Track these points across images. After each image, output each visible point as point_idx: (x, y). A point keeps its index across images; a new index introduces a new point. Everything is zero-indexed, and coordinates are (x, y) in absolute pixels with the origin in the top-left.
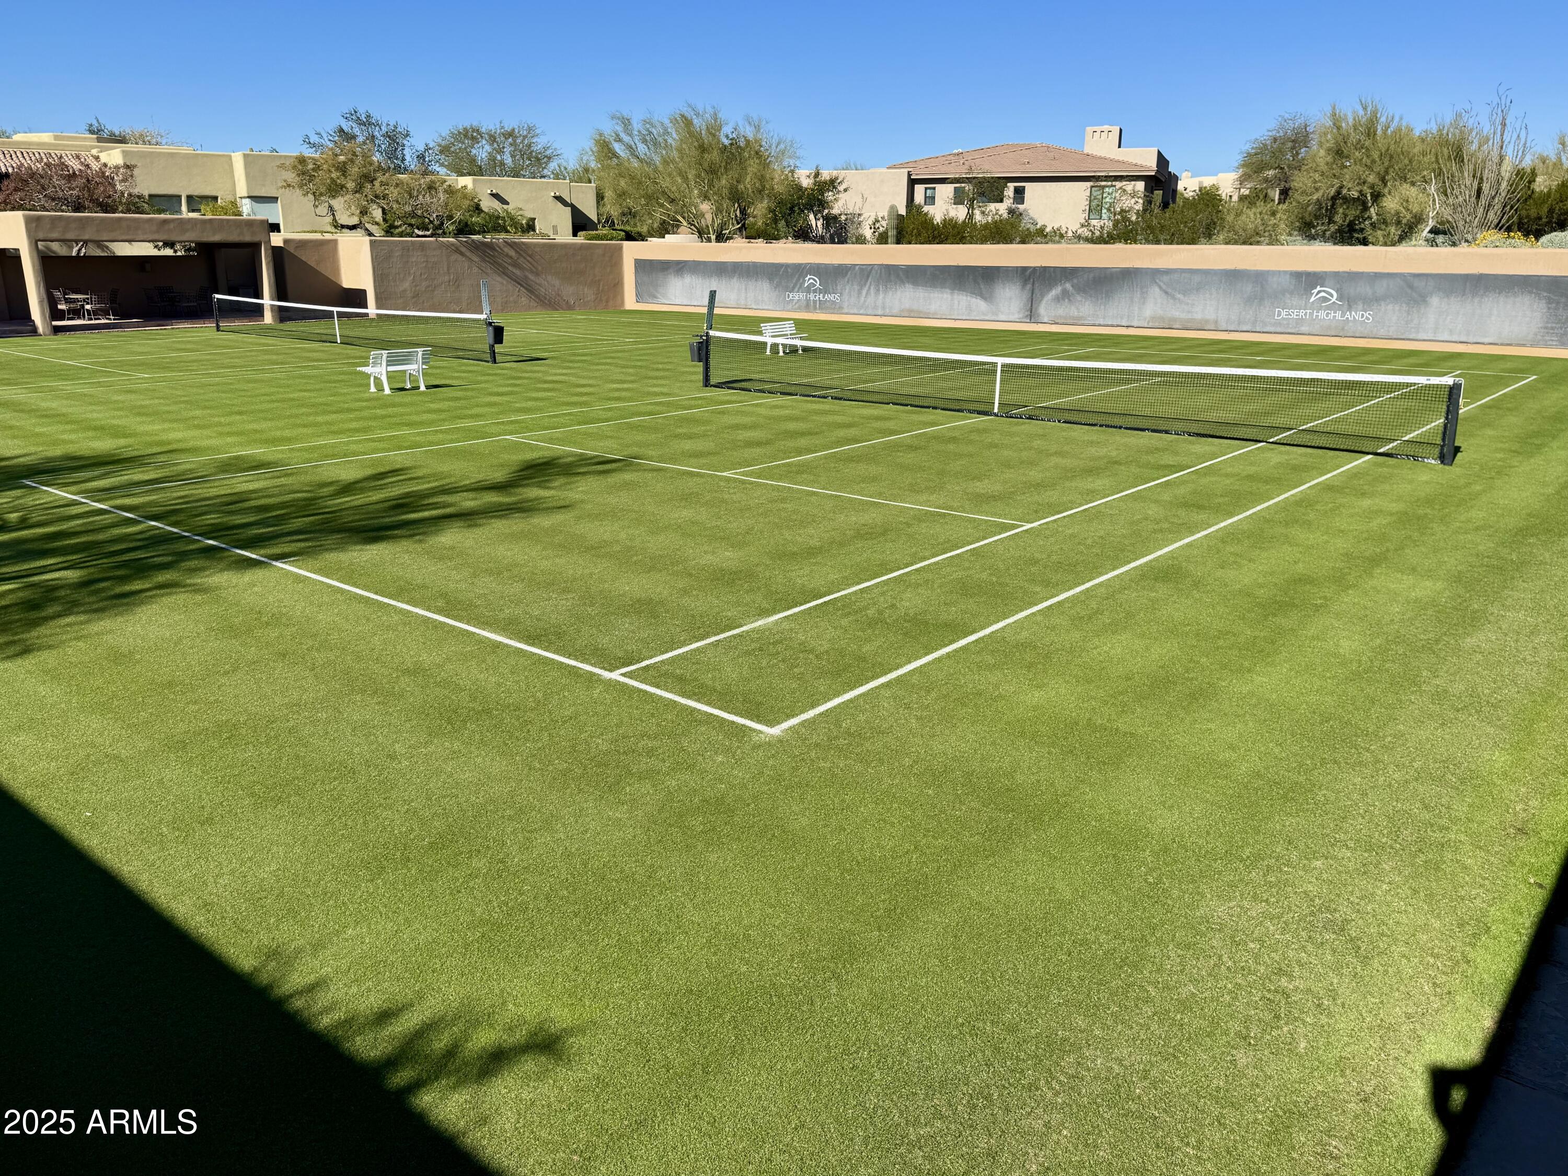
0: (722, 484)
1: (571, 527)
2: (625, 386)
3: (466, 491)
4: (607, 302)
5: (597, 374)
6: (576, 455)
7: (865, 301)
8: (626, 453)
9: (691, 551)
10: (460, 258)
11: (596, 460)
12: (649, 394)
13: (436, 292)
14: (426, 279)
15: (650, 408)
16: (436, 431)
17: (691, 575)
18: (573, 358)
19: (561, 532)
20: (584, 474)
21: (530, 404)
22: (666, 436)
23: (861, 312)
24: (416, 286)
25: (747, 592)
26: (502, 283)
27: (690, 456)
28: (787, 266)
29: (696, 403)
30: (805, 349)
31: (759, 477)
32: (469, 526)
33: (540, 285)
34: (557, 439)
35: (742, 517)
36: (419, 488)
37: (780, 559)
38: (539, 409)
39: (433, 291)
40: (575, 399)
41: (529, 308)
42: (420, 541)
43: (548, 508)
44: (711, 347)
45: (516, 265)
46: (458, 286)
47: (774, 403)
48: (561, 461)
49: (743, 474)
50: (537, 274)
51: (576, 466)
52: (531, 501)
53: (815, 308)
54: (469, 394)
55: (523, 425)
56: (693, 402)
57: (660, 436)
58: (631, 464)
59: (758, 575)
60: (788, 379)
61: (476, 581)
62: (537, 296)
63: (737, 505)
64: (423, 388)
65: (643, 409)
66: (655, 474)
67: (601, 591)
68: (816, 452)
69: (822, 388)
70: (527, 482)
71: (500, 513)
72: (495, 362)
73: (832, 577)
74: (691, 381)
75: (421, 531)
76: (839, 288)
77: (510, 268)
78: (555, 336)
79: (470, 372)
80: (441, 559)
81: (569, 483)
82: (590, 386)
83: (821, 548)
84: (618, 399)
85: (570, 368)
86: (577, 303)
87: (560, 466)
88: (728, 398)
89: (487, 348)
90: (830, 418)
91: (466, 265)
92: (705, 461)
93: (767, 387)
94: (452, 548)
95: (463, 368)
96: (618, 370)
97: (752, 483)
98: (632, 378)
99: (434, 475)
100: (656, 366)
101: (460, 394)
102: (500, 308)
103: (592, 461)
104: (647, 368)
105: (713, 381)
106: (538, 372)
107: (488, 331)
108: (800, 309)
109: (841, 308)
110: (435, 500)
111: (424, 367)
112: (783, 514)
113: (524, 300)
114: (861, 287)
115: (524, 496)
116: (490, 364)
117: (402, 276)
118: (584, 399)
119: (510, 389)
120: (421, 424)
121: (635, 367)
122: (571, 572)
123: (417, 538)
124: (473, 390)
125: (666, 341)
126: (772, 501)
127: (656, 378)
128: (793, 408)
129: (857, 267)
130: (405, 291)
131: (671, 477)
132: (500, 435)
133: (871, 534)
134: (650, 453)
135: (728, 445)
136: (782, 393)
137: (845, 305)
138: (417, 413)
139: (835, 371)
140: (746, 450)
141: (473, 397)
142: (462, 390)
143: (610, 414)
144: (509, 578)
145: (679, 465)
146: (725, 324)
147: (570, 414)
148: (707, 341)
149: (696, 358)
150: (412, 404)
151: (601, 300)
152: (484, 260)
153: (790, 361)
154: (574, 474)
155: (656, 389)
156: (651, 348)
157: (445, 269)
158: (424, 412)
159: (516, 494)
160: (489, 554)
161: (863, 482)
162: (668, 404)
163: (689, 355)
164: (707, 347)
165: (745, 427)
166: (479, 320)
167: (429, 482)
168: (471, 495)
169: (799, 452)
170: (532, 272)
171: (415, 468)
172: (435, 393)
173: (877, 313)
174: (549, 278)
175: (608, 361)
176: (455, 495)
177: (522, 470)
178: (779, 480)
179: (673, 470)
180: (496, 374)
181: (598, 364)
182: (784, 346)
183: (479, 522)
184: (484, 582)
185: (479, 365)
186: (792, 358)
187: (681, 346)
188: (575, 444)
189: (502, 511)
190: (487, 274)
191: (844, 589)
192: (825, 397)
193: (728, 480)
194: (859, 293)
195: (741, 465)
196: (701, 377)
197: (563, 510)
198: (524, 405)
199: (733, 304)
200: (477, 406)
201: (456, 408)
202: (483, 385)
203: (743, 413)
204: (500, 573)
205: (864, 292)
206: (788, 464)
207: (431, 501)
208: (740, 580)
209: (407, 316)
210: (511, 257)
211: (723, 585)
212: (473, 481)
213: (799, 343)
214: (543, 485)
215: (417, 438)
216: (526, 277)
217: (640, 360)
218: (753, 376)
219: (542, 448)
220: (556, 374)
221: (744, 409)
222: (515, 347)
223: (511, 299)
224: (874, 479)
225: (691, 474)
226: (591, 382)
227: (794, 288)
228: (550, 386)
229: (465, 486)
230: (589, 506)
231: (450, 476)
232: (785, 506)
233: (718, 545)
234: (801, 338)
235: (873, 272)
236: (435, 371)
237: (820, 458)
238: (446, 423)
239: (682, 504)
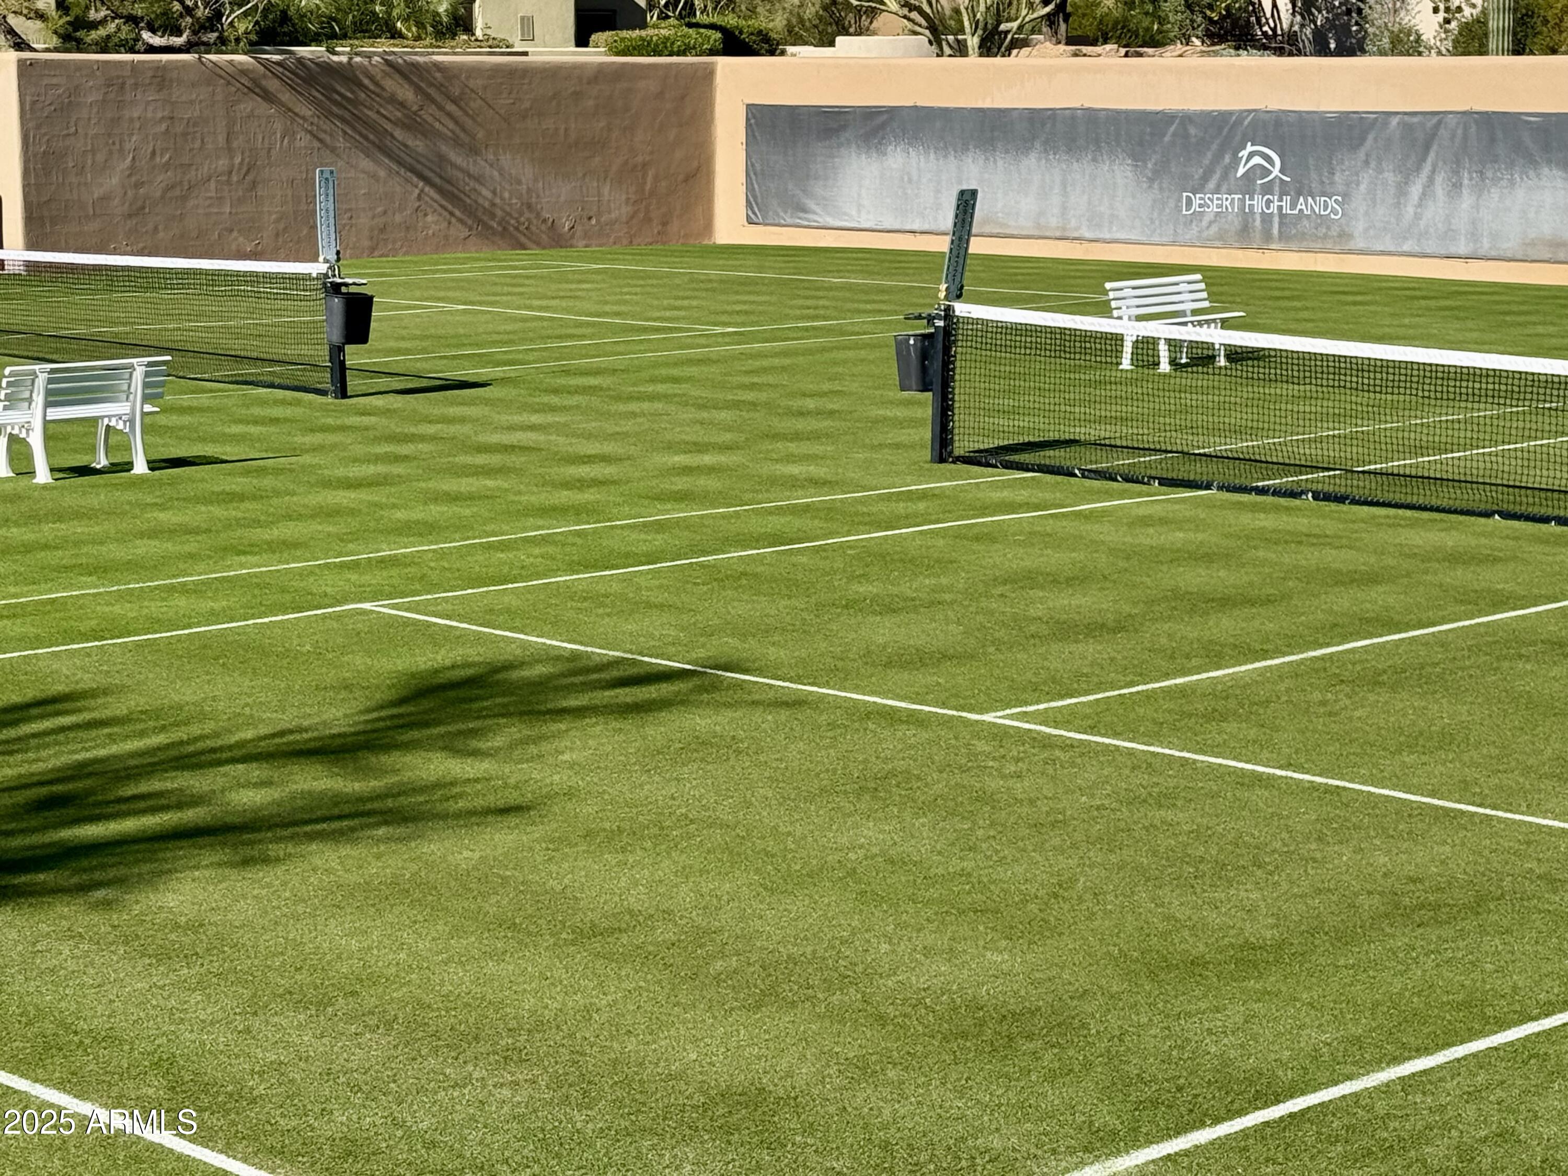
0: (981, 746)
1: (535, 869)
2: (708, 459)
3: (244, 759)
4: (664, 224)
5: (628, 426)
6: (558, 658)
7: (1417, 217)
8: (701, 653)
9: (885, 947)
10: (264, 109)
11: (615, 673)
12: (774, 482)
13: (191, 203)
14: (166, 167)
15: (776, 523)
16: (171, 589)
17: (882, 1020)
18: (562, 381)
19: (505, 880)
20: (579, 712)
21: (436, 511)
22: (819, 606)
23: (1406, 248)
24: (138, 185)
25: (1051, 1077)
26: (375, 177)
27: (888, 665)
28: (1186, 119)
29: (912, 507)
30: (1236, 355)
31: (1092, 730)
32: (246, 862)
33: (478, 179)
34: (508, 611)
35: (1040, 848)
36: (114, 749)
37: (1152, 975)
38: (461, 527)
39: (184, 198)
40: (564, 497)
41: (444, 244)
42: (107, 904)
43: (472, 813)
44: (960, 350)
45: (413, 124)
46: (254, 184)
47: (1142, 511)
48: (515, 675)
49: (1044, 718)
50: (474, 150)
51: (556, 689)
52: (423, 789)
53: (1267, 236)
54: (268, 482)
55: (412, 570)
56: (901, 508)
57: (800, 603)
58: (715, 686)
59: (1084, 1026)
60: (1182, 441)
61: (256, 1023)
62: (466, 209)
63: (1025, 810)
64: (140, 467)
65: (755, 526)
66: (784, 714)
67: (615, 1062)
68: (1265, 654)
69: (1286, 467)
70: (415, 734)
71: (336, 825)
72: (343, 393)
73: (1312, 1037)
74: (897, 446)
75: (112, 873)
76: (1338, 178)
77: (398, 133)
78: (514, 319)
79: (275, 421)
80: (163, 956)
81: (537, 740)
82: (605, 459)
83: (1280, 946)
84: (683, 497)
85: (553, 409)
86: (579, 228)
87: (510, 688)
88: (1006, 494)
89: (322, 355)
90: (1310, 557)
91: (278, 126)
92: (931, 680)
93: (1123, 462)
94: (196, 926)
95: (257, 411)
96: (691, 414)
97: (1070, 745)
98: (728, 437)
99: (157, 713)
100: (797, 403)
101: (238, 483)
102: (366, 243)
103: (604, 675)
104: (769, 406)
105: (961, 446)
106: (463, 420)
107: (329, 310)
108: (1222, 240)
109: (1344, 235)
110: (155, 785)
111: (148, 408)
112: (1165, 842)
113: (433, 221)
114: (1407, 174)
115: (407, 775)
116: (329, 399)
117: (100, 157)
118: (589, 496)
119: (381, 469)
120: (134, 567)
121: (736, 405)
122: (529, 1003)
123: (100, 894)
124: (278, 471)
125: (829, 331)
126: (1133, 801)
127: (797, 437)
128: (1198, 525)
129: (1395, 121)
130: (105, 198)
131: (832, 726)
132: (345, 601)
133: (1436, 907)
134: (772, 653)
135: (1001, 634)
136: (1164, 482)
137: (1358, 227)
138: (121, 539)
139: (1324, 417)
140: (1055, 647)
141: (277, 493)
142: (247, 473)
143: (659, 540)
144: (350, 1018)
145: (856, 689)
146: (1002, 282)
147: (544, 540)
148: (947, 332)
149: (914, 381)
150: (109, 513)
151: (648, 220)
152: (328, 115)
153: (1191, 390)
154: (550, 712)
155: (794, 470)
156: (785, 353)
157: (221, 139)
158: (142, 535)
159: (383, 772)
160: (297, 945)
161: (1411, 748)
162: (829, 512)
163: (893, 370)
164: (947, 349)
165: (1056, 581)
166: (307, 277)
167: (142, 734)
168: (256, 771)
169: (1216, 658)
170: (456, 142)
171: (106, 692)
172: (172, 483)
173: (1453, 250)
174: (506, 160)
175: (660, 388)
176: (211, 772)
177: (402, 701)
178: (1154, 737)
179: (838, 705)
180: (343, 428)
181: (631, 398)
182: (1174, 344)
183: (275, 850)
184: (278, 1027)
185: (298, 403)
186: (1197, 379)
187: (872, 346)
188: (556, 626)
189: (340, 817)
190: (333, 150)
191: (1349, 1078)
192: (1293, 494)
193: (999, 734)
194: (1402, 191)
195: (1037, 691)
196: (926, 434)
197: (513, 820)
198: (418, 514)
199: (1025, 224)
200: (289, 518)
201: (229, 525)
202: (307, 459)
203: (1049, 540)
204: (323, 1004)
205: (1416, 190)
206: (1183, 692)
207: (144, 787)
208: (1030, 1037)
209: (108, 268)
210: (402, 105)
211: (979, 1052)
212: (263, 730)
213: (1218, 337)
214: (459, 744)
215: (117, 609)
216: (442, 159)
217: (752, 387)
218: (1079, 432)
219: (460, 638)
220: (511, 428)
221: (1049, 526)
222: (398, 352)
223: (398, 218)
224: (1446, 740)
225: (890, 717)
226: (608, 448)
227: (1205, 178)
228: (495, 460)
229: (241, 744)
230: (589, 809)
231: (203, 717)
232: (1169, 815)
233: (965, 930)
234: (1226, 324)
235: (1442, 132)
236: (174, 420)
237: (1280, 673)
238: (202, 566)
239: (862, 806)
